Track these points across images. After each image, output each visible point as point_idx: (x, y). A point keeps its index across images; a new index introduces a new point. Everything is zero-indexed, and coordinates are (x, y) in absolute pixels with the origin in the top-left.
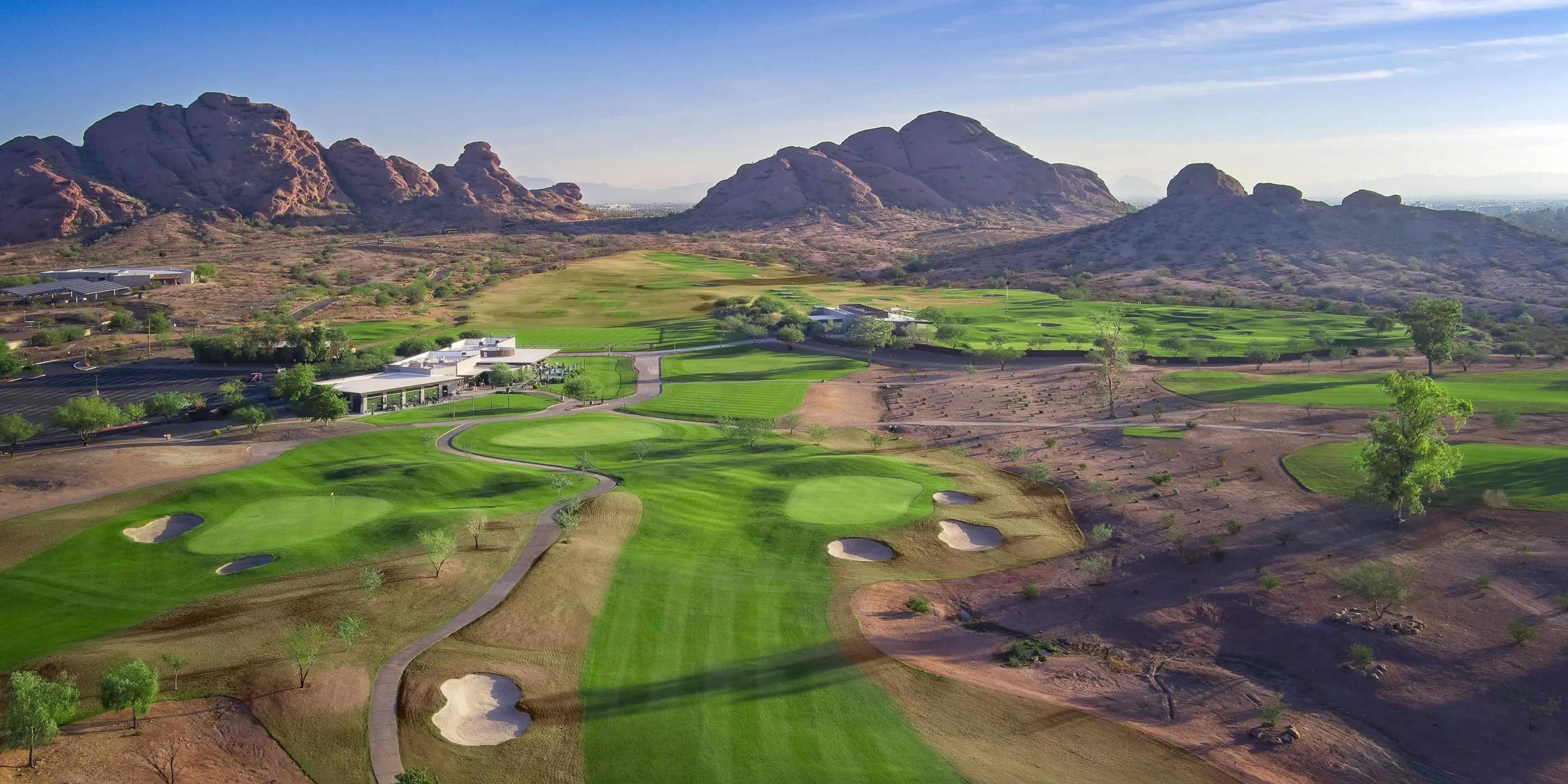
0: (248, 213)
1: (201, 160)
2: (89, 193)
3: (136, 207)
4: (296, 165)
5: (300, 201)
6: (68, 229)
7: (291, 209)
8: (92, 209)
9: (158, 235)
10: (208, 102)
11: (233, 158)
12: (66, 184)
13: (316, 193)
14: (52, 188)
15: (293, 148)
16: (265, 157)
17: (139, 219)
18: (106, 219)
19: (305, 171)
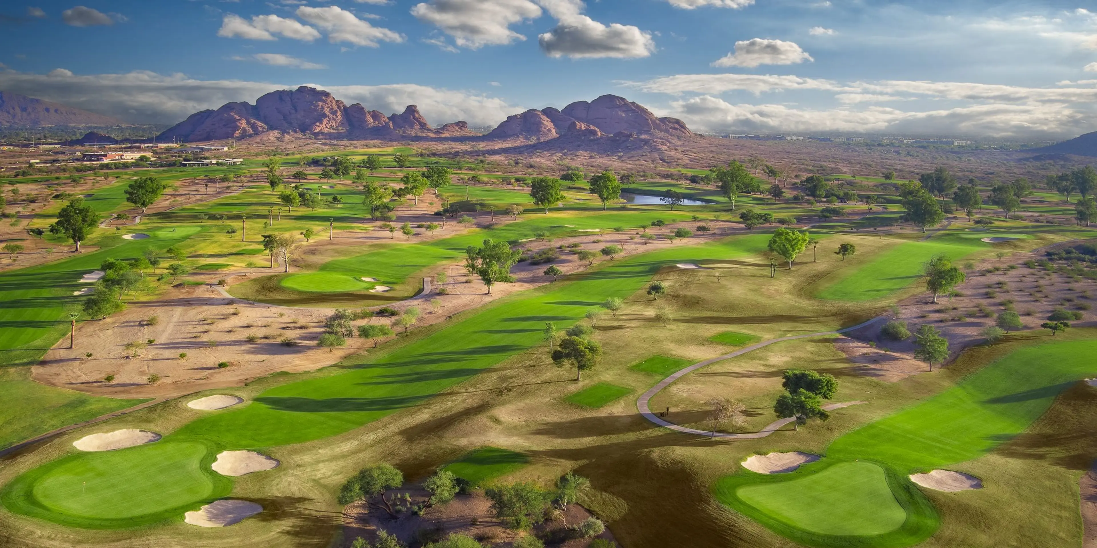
0: (303, 131)
1: (293, 111)
2: (248, 122)
3: (264, 128)
4: (328, 114)
5: (327, 127)
6: (237, 135)
7: (321, 130)
8: (247, 128)
9: (265, 138)
10: (302, 90)
11: (304, 111)
12: (240, 119)
13: (334, 124)
14: (235, 121)
15: (329, 107)
16: (316, 111)
17: (263, 132)
18: (251, 132)
19: (331, 116)
